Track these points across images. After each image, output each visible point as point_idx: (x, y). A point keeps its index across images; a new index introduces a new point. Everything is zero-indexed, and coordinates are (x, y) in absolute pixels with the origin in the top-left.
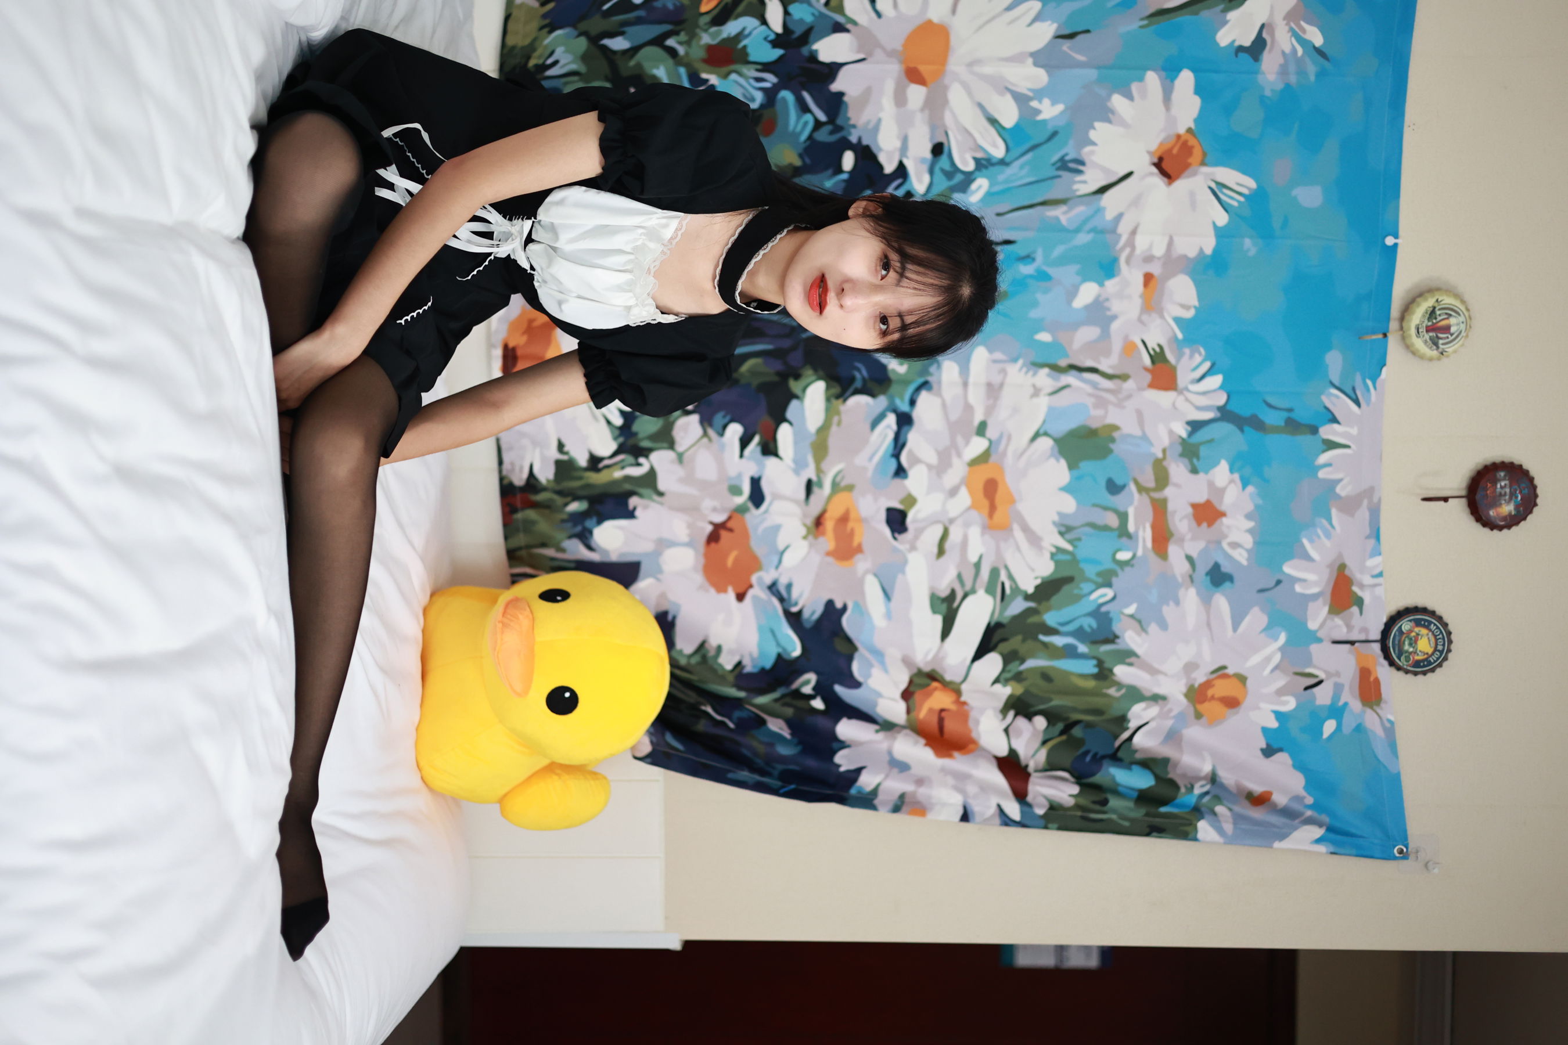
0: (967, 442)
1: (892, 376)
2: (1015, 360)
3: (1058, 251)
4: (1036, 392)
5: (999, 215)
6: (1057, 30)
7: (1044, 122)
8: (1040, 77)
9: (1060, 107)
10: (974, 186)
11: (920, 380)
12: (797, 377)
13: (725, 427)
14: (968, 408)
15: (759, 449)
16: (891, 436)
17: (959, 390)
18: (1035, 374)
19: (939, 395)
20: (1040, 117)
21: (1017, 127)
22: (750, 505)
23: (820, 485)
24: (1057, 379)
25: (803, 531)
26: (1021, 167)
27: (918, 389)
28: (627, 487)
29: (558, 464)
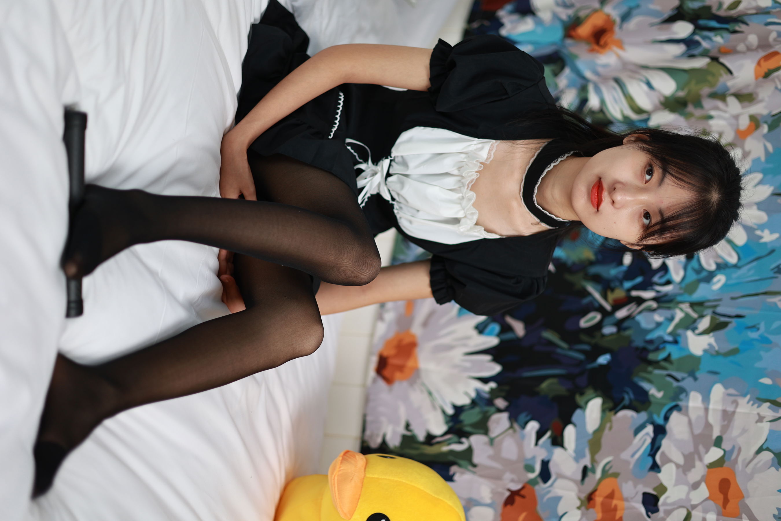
0: (707, 451)
1: (652, 399)
2: (744, 395)
3: (776, 325)
4: (761, 419)
5: (733, 298)
6: (774, 190)
7: (765, 244)
8: (763, 217)
9: (776, 236)
10: (715, 279)
11: (674, 404)
12: (582, 394)
13: (526, 423)
14: (708, 426)
15: (549, 441)
16: (649, 441)
17: (702, 413)
18: (759, 407)
19: (687, 414)
20: (763, 240)
21: (746, 246)
22: (539, 480)
23: (594, 471)
24: (777, 412)
25: (578, 503)
26: (749, 270)
27: (671, 410)
28: (451, 458)
29: (404, 437)
